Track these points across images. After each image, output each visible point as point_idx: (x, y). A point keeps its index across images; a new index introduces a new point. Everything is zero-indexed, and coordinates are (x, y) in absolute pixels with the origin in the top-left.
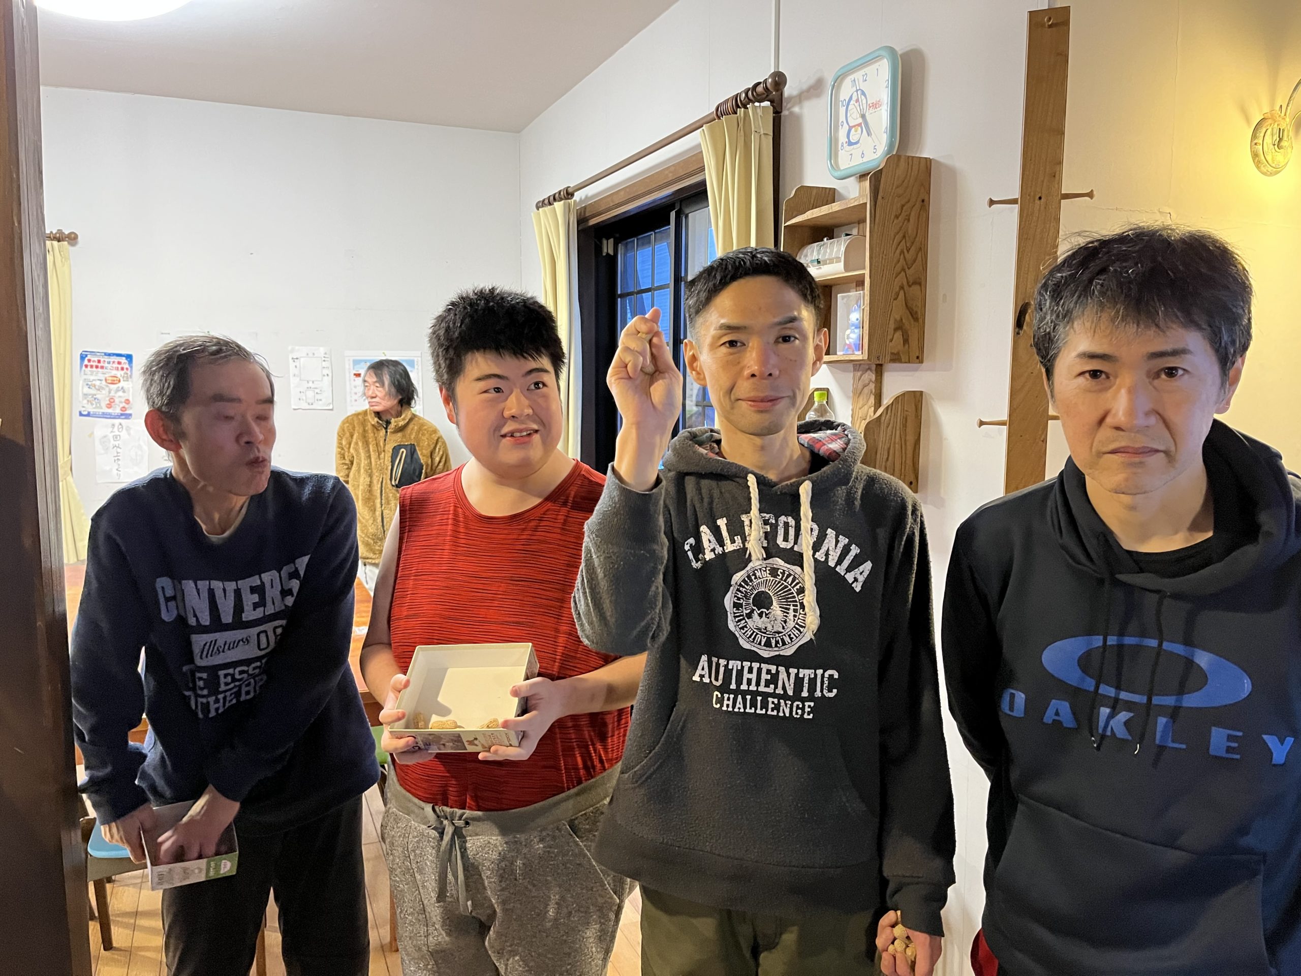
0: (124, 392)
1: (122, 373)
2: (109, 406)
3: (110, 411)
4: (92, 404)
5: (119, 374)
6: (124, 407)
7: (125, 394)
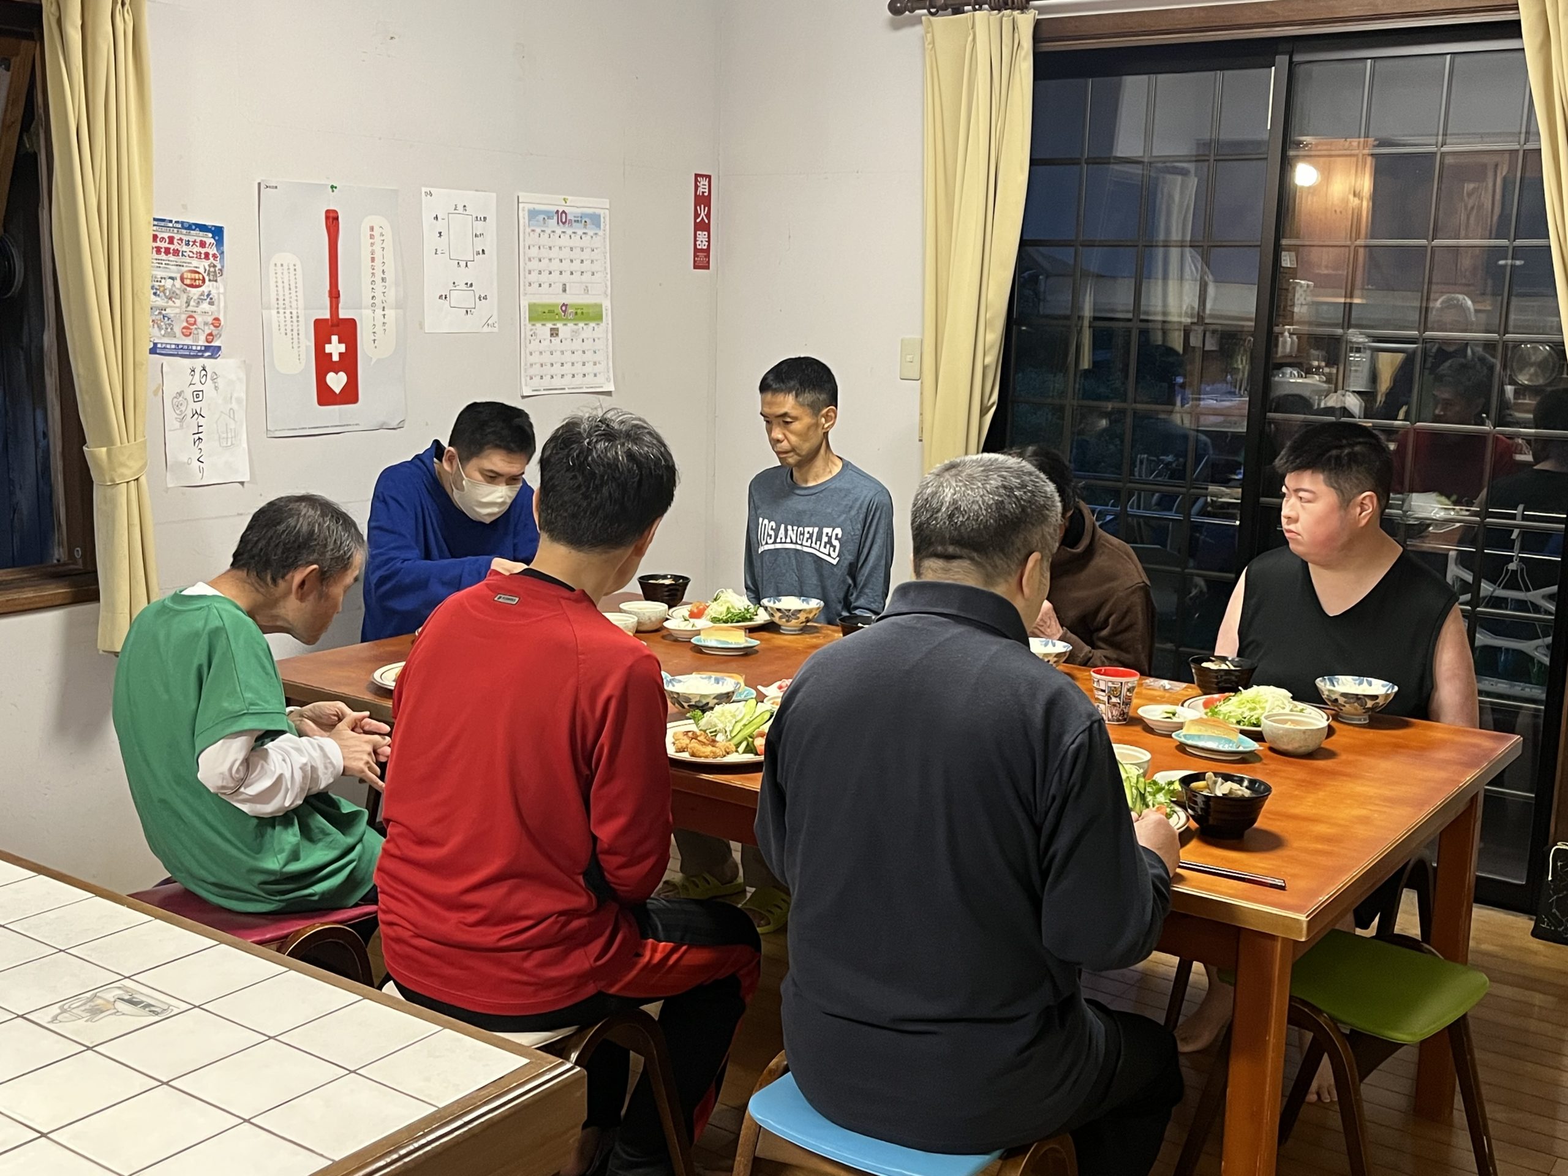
0: (211, 303)
1: (206, 263)
2: (187, 332)
3: (188, 341)
4: (160, 328)
5: (202, 265)
6: (210, 334)
7: (214, 308)
